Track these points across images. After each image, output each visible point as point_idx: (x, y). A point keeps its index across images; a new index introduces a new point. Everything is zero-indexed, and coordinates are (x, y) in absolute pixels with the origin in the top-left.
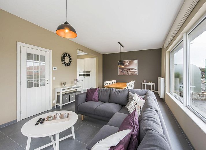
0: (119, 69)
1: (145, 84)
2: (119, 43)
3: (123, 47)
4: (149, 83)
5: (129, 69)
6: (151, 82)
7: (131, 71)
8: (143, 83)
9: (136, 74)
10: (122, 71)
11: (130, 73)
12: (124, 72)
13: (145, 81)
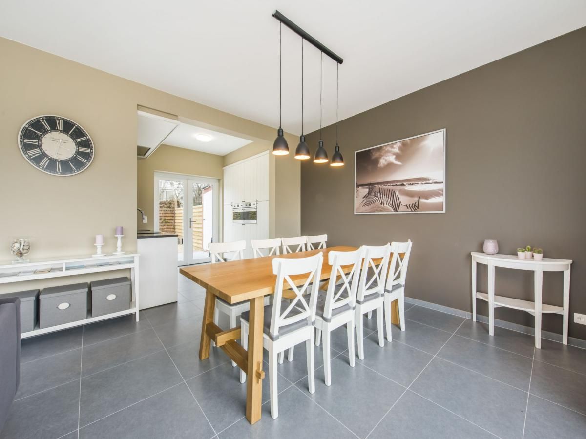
0: (358, 186)
1: (493, 261)
2: (278, 16)
3: (340, 61)
4: (521, 262)
5: (402, 183)
6: (538, 256)
7: (410, 194)
8: (478, 258)
9: (439, 207)
10: (369, 193)
11: (404, 200)
12: (377, 199)
13: (490, 246)
